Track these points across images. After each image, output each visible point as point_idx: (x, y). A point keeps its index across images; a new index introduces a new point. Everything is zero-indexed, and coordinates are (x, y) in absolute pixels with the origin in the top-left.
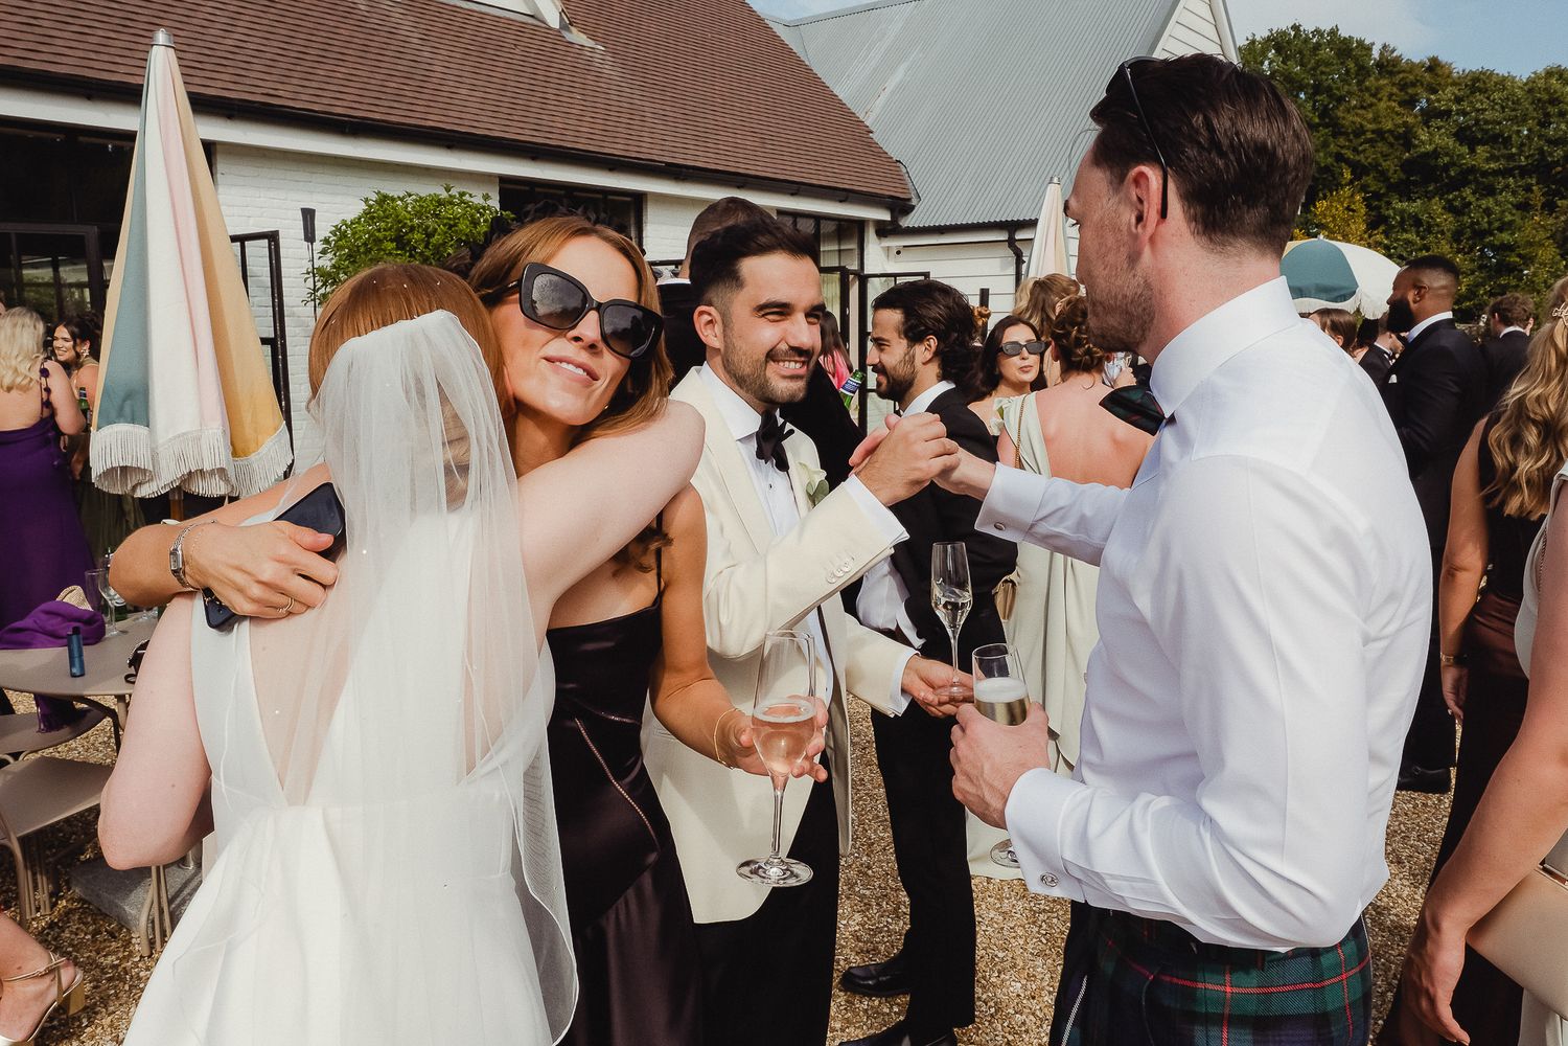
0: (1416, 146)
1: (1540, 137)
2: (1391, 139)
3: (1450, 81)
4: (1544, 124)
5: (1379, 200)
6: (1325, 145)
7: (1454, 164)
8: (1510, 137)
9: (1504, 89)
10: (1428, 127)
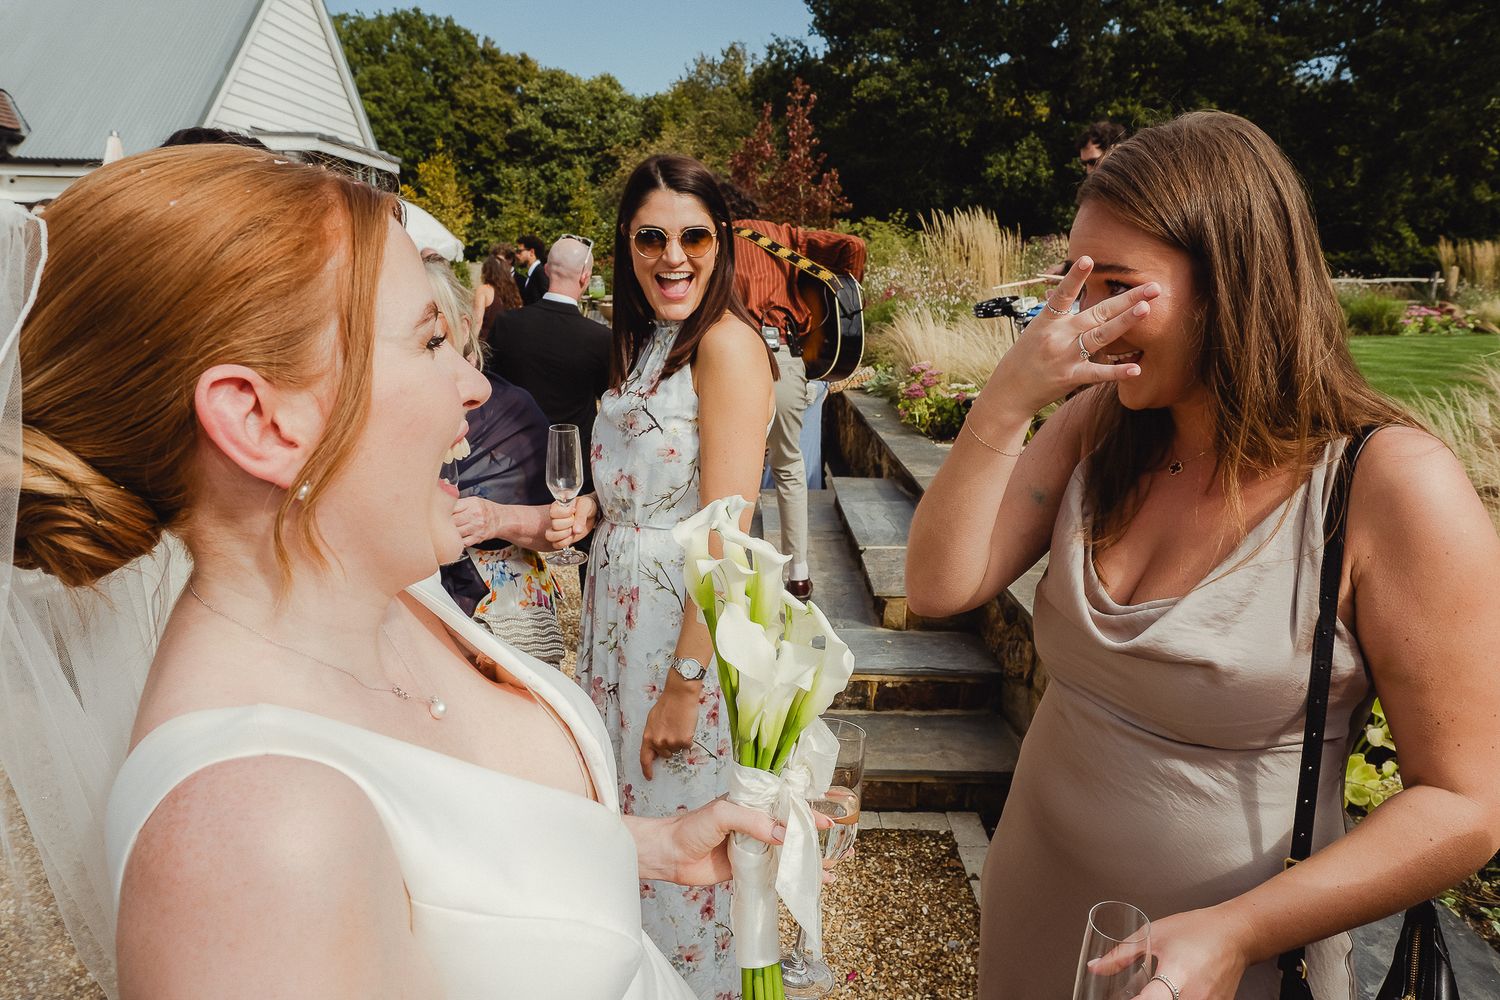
0: (515, 124)
1: (600, 127)
2: (496, 116)
3: (536, 74)
4: (602, 117)
5: (492, 165)
6: (446, 114)
7: (542, 141)
8: (579, 125)
9: (573, 86)
10: (523, 110)
